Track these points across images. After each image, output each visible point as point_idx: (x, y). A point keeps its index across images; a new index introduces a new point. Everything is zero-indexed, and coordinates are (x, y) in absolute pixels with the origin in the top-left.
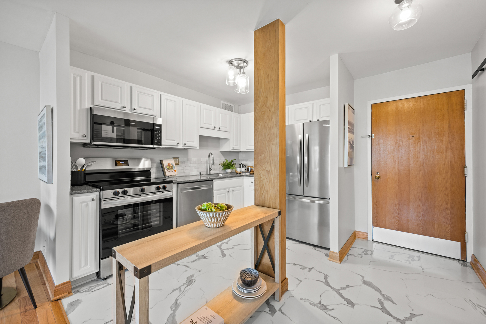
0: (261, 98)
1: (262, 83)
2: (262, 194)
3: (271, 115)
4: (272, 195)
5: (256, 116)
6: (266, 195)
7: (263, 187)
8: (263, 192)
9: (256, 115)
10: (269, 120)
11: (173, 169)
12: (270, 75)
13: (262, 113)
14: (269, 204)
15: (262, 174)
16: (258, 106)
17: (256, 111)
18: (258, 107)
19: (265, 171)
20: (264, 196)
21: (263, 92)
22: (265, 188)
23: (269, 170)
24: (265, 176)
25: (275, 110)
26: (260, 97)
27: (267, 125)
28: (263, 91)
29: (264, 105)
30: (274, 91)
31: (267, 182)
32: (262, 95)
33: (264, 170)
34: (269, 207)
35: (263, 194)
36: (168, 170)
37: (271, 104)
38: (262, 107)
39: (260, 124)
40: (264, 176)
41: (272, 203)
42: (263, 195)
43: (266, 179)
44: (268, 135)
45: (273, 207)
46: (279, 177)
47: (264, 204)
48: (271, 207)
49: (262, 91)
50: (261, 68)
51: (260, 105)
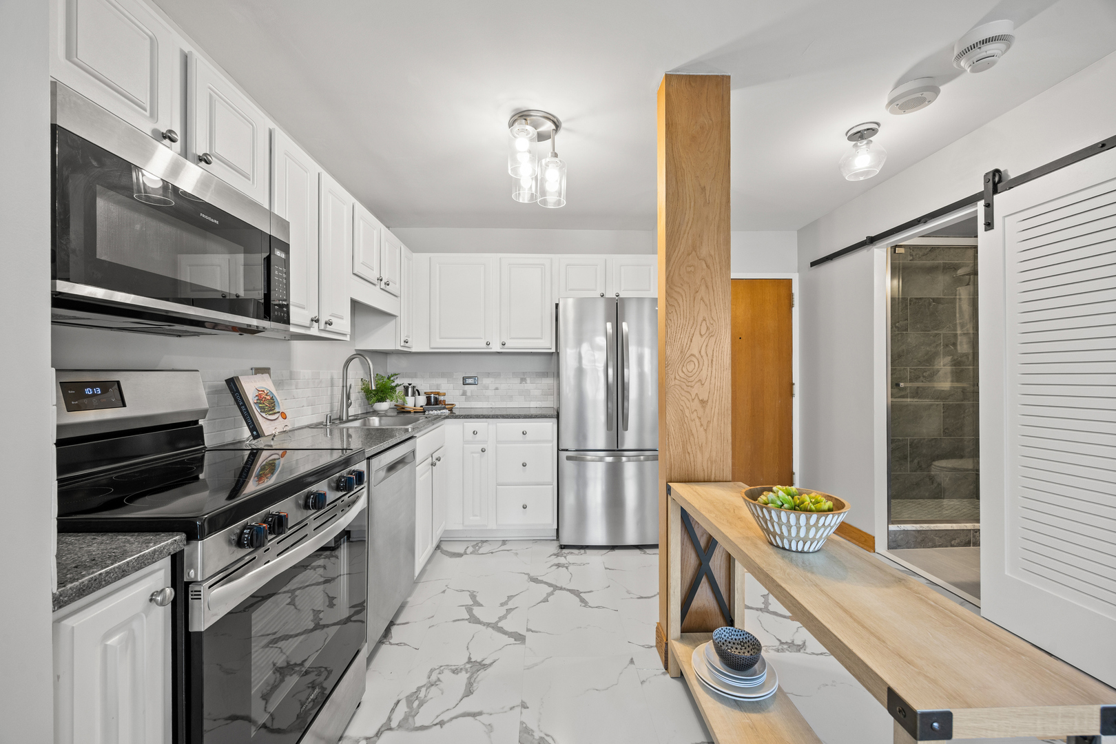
0: (686, 235)
1: (688, 201)
2: (687, 455)
3: (712, 278)
4: (714, 454)
5: (672, 274)
6: (699, 455)
7: (692, 438)
8: (689, 450)
9: (670, 272)
10: (707, 287)
11: (277, 410)
12: (708, 188)
13: (689, 269)
14: (706, 473)
15: (688, 408)
16: (677, 251)
17: (672, 262)
18: (675, 254)
19: (696, 400)
20: (692, 459)
21: (690, 223)
22: (696, 440)
23: (705, 399)
24: (695, 413)
25: (720, 268)
26: (682, 232)
27: (702, 299)
28: (691, 220)
29: (694, 252)
30: (719, 227)
31: (702, 425)
32: (688, 228)
33: (693, 400)
34: (706, 479)
35: (691, 453)
36: (264, 414)
37: (713, 253)
38: (689, 255)
39: (684, 295)
40: (693, 413)
41: (713, 472)
42: (691, 456)
43: (697, 420)
44: (704, 320)
45: (717, 479)
46: (730, 412)
47: (693, 476)
48: (713, 479)
49: (686, 219)
50: (684, 166)
51: (682, 250)
